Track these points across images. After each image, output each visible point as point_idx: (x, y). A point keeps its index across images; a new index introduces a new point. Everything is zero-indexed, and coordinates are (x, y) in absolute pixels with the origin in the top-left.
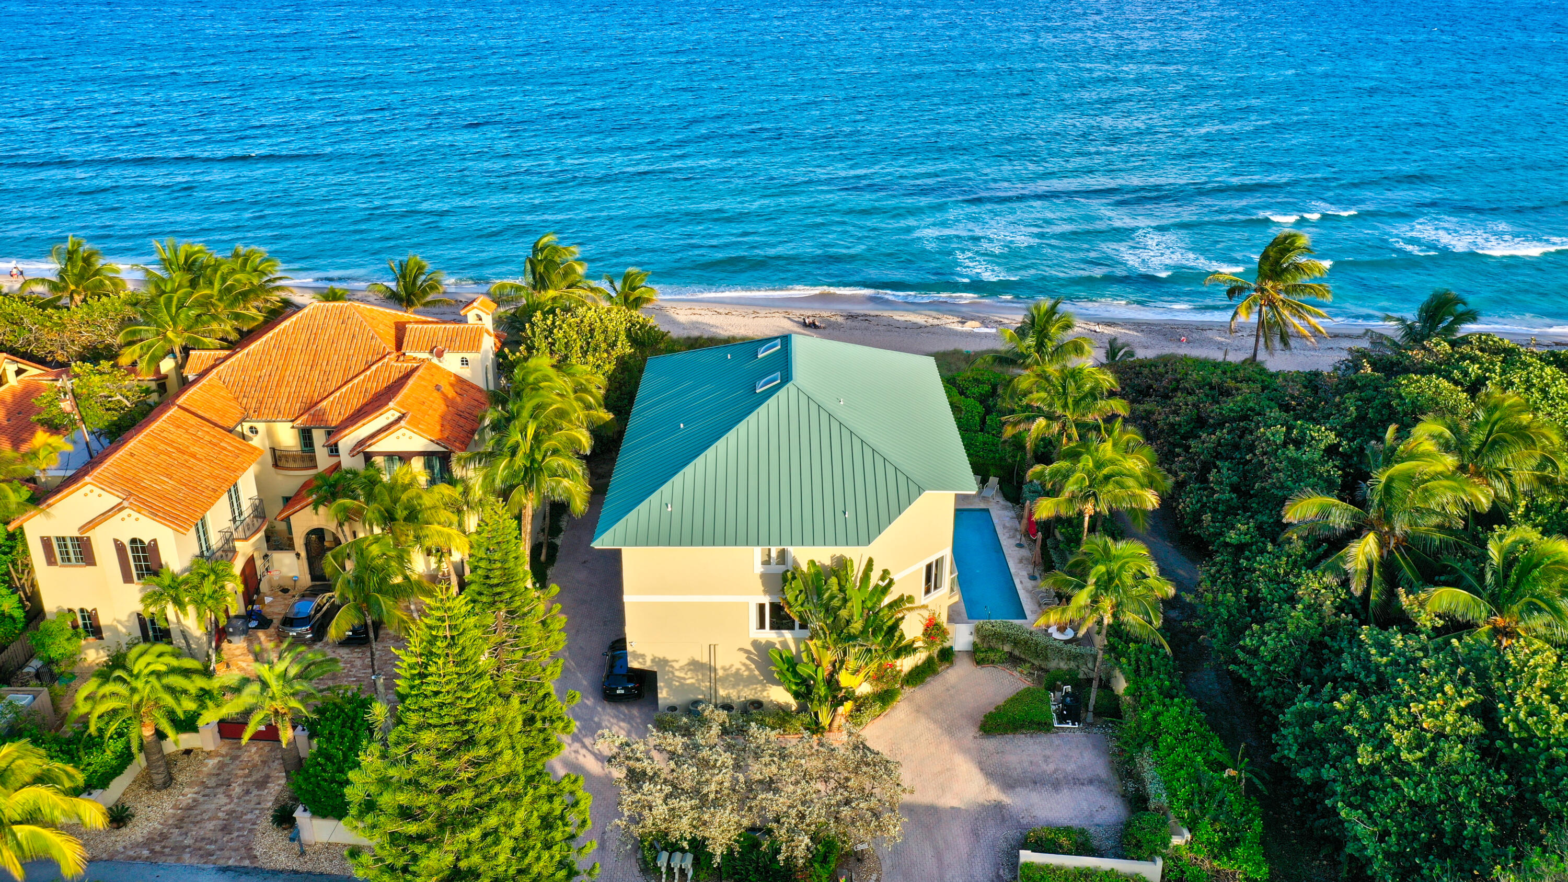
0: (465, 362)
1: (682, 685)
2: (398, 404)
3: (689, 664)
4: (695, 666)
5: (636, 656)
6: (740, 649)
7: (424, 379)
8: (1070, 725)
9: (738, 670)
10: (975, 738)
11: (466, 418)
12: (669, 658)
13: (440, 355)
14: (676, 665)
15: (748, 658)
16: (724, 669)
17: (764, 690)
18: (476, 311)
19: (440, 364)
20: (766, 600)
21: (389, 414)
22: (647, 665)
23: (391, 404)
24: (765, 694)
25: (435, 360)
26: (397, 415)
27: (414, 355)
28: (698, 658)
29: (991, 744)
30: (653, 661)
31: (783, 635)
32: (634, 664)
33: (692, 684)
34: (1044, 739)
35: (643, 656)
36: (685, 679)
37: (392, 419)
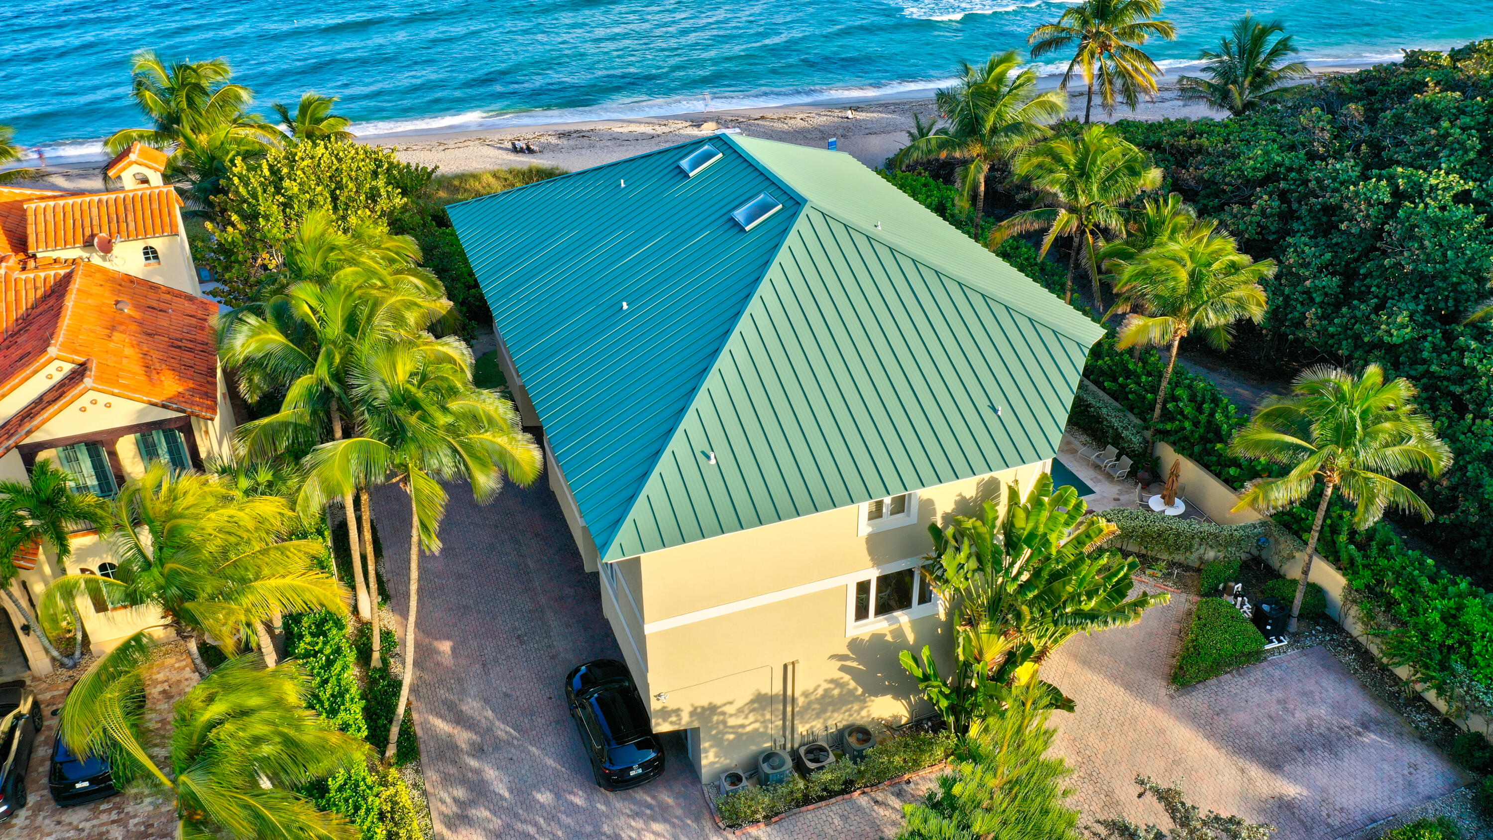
0: (150, 253)
1: (739, 736)
2: (64, 347)
3: (752, 702)
4: (761, 702)
5: (665, 713)
6: (832, 657)
7: (90, 295)
8: (1276, 644)
9: (826, 690)
10: (1172, 697)
11: (190, 350)
12: (718, 701)
13: (107, 248)
14: (730, 709)
15: (843, 669)
16: (806, 694)
17: (862, 709)
18: (135, 169)
19: (107, 265)
20: (872, 574)
21: (51, 369)
22: (685, 721)
23: (52, 351)
24: (864, 713)
25: (97, 259)
26: (68, 367)
27: (54, 255)
28: (766, 690)
29: (1198, 699)
30: (692, 714)
31: (897, 620)
32: (661, 727)
33: (756, 730)
34: (1257, 673)
35: (677, 712)
36: (743, 726)
37: (58, 377)
